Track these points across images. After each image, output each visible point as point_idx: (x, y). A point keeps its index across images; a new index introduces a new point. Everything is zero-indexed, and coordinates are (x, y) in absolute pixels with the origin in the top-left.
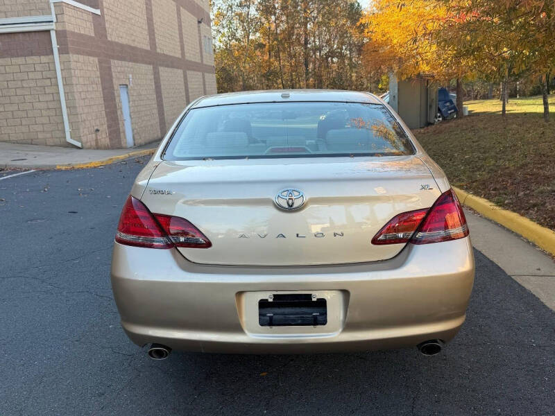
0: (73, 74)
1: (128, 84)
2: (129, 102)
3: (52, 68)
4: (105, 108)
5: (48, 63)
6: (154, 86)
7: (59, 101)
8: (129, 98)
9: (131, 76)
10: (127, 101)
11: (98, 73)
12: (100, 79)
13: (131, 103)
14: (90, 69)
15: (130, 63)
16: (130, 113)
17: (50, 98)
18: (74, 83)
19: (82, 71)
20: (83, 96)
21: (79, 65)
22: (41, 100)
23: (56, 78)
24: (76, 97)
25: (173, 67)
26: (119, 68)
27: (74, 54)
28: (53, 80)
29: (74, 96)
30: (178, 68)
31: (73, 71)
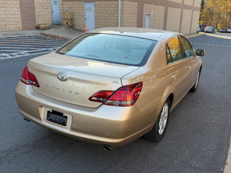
0: (125, 9)
1: (150, 14)
2: (149, 22)
3: (118, 6)
4: (137, 24)
5: (117, 4)
6: (164, 16)
7: (118, 20)
8: (149, 20)
9: (152, 11)
10: (149, 21)
11: (137, 9)
12: (137, 12)
13: (150, 22)
14: (133, 7)
15: (154, 5)
16: (149, 26)
17: (115, 18)
18: (125, 13)
19: (129, 8)
20: (127, 19)
21: (128, 5)
22: (112, 19)
23: (118, 10)
24: (124, 19)
25: (176, 7)
26: (147, 7)
27: (127, 1)
28: (117, 11)
29: (123, 18)
30: (178, 8)
31: (125, 8)
